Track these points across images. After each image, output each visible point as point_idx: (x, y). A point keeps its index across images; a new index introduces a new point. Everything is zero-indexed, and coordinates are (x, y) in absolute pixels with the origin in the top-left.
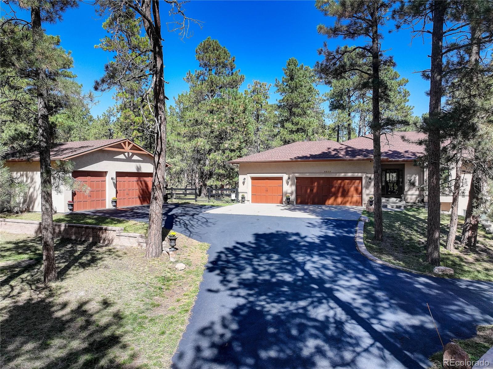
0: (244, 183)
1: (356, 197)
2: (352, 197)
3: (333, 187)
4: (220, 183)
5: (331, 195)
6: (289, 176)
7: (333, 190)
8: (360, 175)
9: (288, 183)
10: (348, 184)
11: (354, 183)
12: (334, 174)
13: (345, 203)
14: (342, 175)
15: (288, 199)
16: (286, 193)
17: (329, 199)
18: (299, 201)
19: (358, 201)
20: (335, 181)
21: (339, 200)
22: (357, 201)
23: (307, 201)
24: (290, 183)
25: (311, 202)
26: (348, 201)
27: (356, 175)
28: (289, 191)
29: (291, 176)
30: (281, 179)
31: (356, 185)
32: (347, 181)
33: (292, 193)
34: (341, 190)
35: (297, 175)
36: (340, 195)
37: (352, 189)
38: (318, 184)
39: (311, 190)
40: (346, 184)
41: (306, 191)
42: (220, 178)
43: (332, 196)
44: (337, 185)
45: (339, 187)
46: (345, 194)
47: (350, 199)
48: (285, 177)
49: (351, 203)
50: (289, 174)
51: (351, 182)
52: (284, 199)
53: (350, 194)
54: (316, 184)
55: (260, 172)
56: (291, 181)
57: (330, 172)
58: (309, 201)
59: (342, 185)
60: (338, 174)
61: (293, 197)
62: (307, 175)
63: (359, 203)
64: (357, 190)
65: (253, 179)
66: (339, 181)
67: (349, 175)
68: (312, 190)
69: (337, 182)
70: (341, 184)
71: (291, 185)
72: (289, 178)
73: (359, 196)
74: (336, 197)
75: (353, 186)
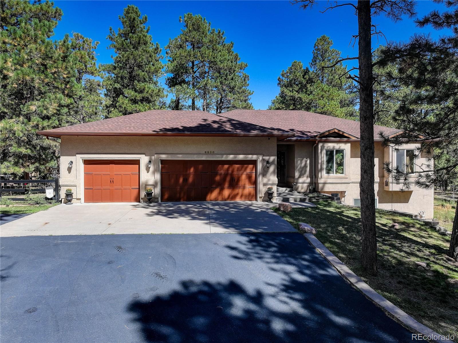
0: (69, 170)
1: (249, 189)
2: (244, 188)
3: (216, 174)
4: (22, 170)
5: (214, 186)
6: (151, 159)
7: (218, 178)
8: (254, 157)
9: (148, 169)
10: (238, 169)
11: (246, 168)
12: (220, 156)
13: (234, 197)
14: (231, 157)
15: (149, 194)
16: (146, 185)
17: (212, 192)
18: (166, 196)
19: (252, 194)
20: (220, 166)
21: (226, 192)
22: (250, 194)
23: (178, 195)
24: (152, 169)
25: (185, 197)
26: (238, 194)
27: (250, 157)
28: (151, 182)
29: (153, 157)
30: (137, 162)
31: (248, 171)
32: (237, 166)
33: (155, 185)
34: (228, 179)
35: (164, 157)
36: (226, 185)
37: (244, 177)
38: (196, 170)
39: (184, 180)
40: (236, 169)
41: (177, 180)
42: (21, 161)
43: (216, 188)
44: (222, 172)
45: (226, 175)
46: (234, 183)
47: (240, 191)
48: (144, 159)
49: (242, 196)
50: (150, 155)
51: (242, 167)
52: (143, 194)
53: (241, 183)
54: (192, 170)
55: (99, 151)
56: (154, 165)
57: (213, 153)
58: (182, 195)
59: (230, 172)
60: (225, 156)
61: (157, 191)
62: (180, 157)
63: (253, 196)
64: (249, 177)
65: (87, 162)
66: (226, 166)
67: (241, 157)
68: (186, 180)
69: (223, 167)
70: (228, 169)
71: (154, 173)
72: (150, 162)
73: (252, 186)
74: (222, 189)
75: (245, 173)
